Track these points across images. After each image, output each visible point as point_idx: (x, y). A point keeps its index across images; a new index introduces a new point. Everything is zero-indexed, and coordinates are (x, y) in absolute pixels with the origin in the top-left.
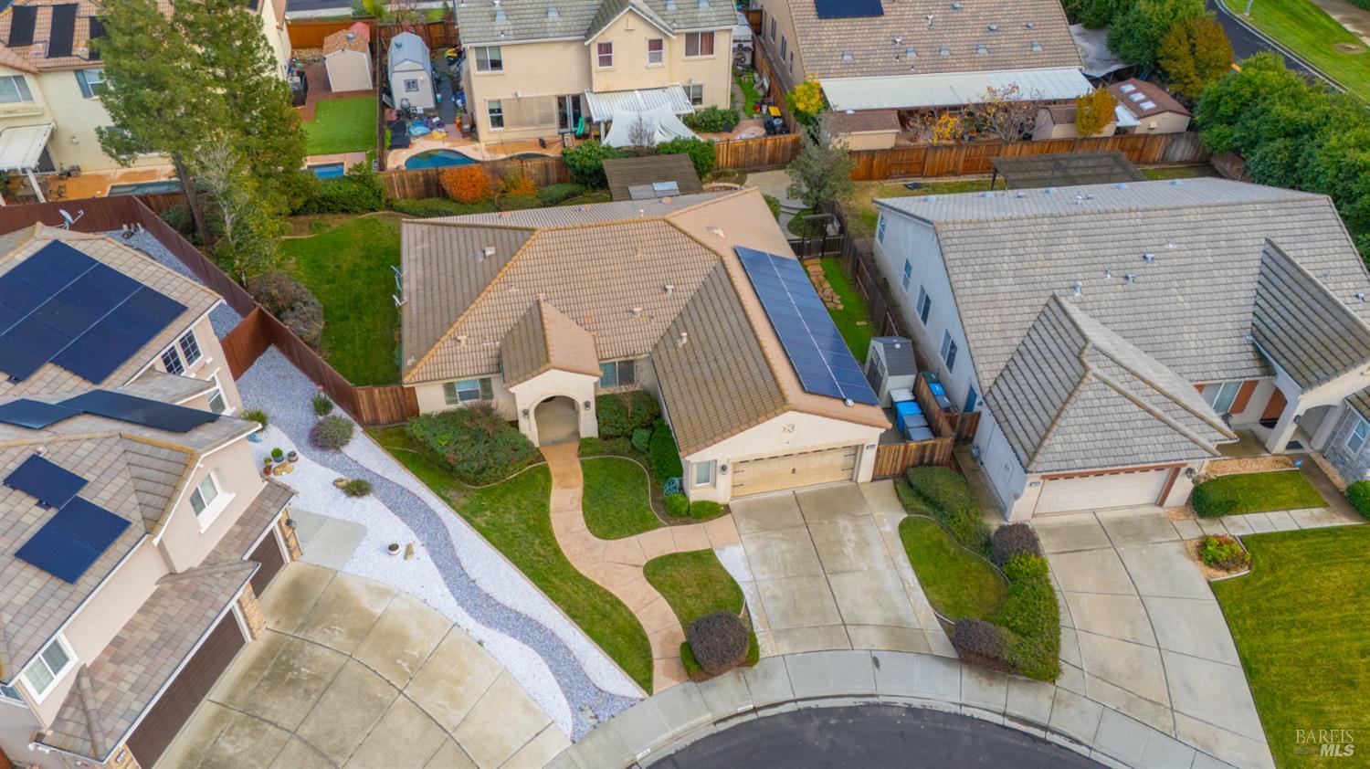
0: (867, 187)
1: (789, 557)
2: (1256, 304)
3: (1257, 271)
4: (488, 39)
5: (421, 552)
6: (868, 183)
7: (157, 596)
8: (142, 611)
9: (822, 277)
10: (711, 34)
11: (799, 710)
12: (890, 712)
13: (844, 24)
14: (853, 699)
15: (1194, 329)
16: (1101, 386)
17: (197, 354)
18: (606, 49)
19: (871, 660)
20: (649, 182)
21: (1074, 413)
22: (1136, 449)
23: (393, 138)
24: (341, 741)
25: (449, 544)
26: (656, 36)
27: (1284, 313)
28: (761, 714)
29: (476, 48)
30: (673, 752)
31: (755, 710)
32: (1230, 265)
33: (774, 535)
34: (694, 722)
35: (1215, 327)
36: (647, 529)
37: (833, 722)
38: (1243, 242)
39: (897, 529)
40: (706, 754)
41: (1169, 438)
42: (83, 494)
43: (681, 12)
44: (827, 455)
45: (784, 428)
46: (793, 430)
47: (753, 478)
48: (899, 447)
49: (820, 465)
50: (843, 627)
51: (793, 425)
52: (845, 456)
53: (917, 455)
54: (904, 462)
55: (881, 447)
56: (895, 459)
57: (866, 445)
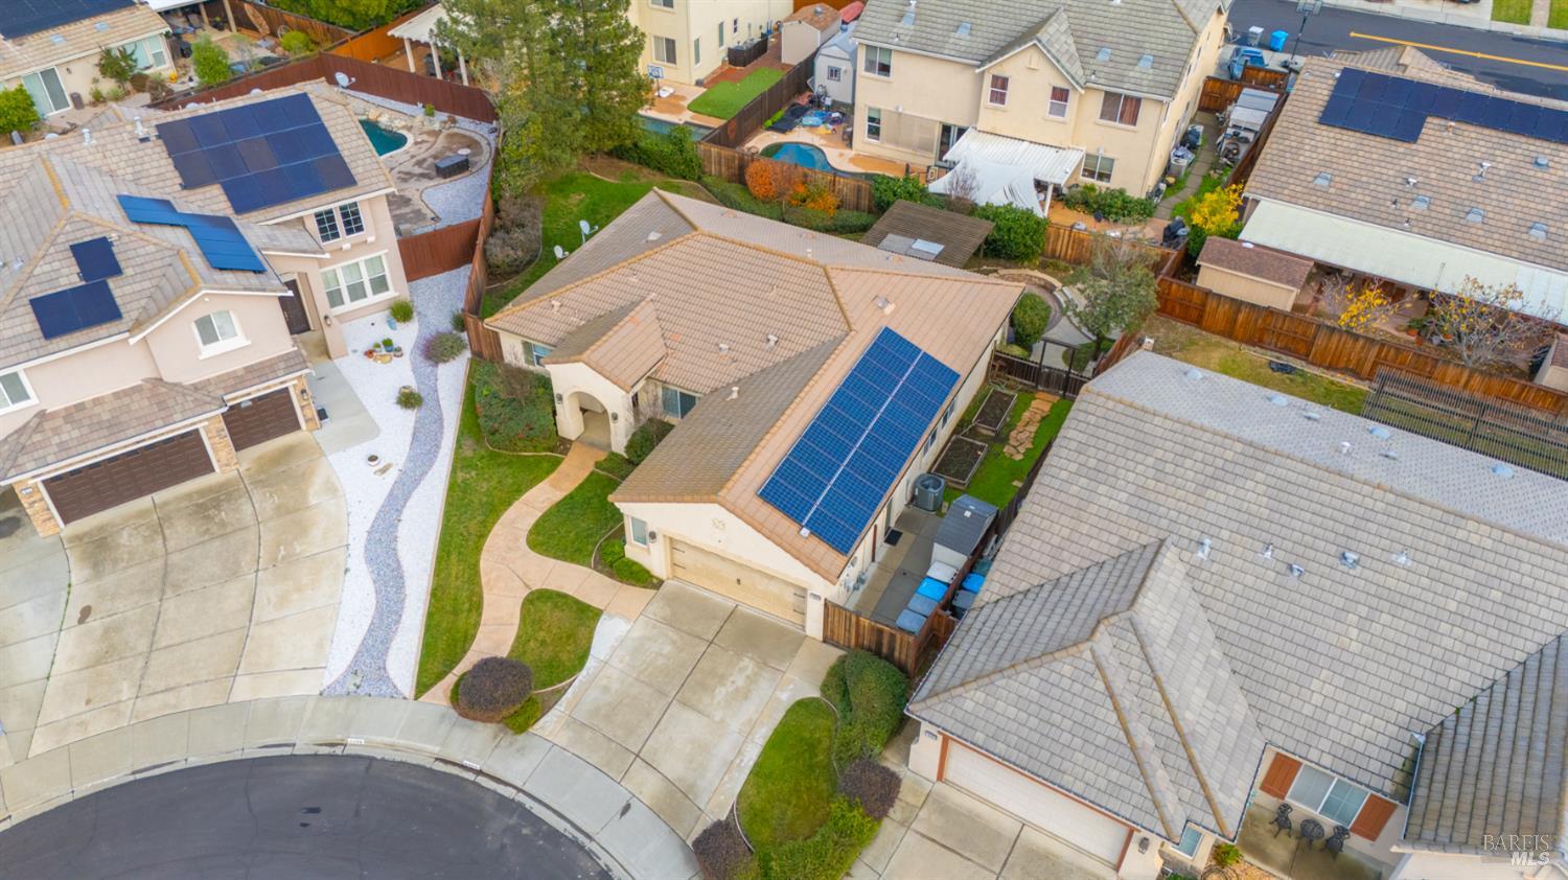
0: (1218, 345)
1: (660, 661)
2: (1474, 700)
3: (1521, 656)
4: (880, 39)
5: (392, 475)
6: (1223, 341)
7: (136, 389)
8: (116, 395)
9: (1038, 417)
10: (1138, 101)
11: (513, 800)
12: (585, 862)
13: (1349, 139)
14: (568, 826)
15: (1339, 681)
16: (1091, 667)
17: (360, 229)
18: (1001, 83)
19: (624, 804)
20: (915, 236)
21: (1026, 682)
22: (1066, 765)
23: (782, 119)
24: (185, 581)
25: (417, 482)
26: (1061, 84)
27: (1493, 731)
28: (482, 780)
29: (868, 46)
30: (379, 757)
31: (480, 773)
32: (1479, 628)
33: (670, 634)
34: (419, 745)
35: (1374, 695)
36: (572, 561)
37: (525, 831)
38: (1533, 609)
39: (792, 702)
40: (399, 777)
41: (1125, 780)
42: (112, 283)
43: (1111, 64)
44: (775, 582)
45: (713, 521)
46: (724, 529)
47: (695, 565)
48: (849, 615)
49: (768, 591)
50: (634, 758)
51: (723, 523)
52: (795, 594)
53: (872, 637)
54: (859, 638)
55: (830, 603)
56: (847, 628)
57: (809, 592)
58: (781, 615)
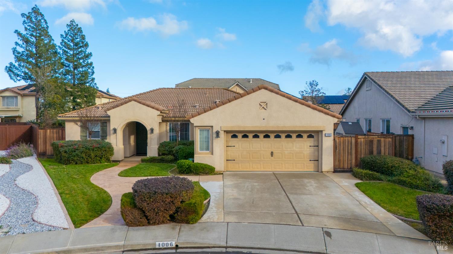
1: (258, 187)
11: (227, 252)
39: (353, 185)
44: (296, 143)
45: (260, 104)
46: (267, 108)
47: (242, 155)
48: (350, 139)
49: (292, 152)
50: (296, 215)
51: (266, 103)
52: (310, 146)
53: (366, 149)
54: (357, 156)
55: (337, 137)
56: (350, 151)
57: (324, 133)
58: (301, 170)
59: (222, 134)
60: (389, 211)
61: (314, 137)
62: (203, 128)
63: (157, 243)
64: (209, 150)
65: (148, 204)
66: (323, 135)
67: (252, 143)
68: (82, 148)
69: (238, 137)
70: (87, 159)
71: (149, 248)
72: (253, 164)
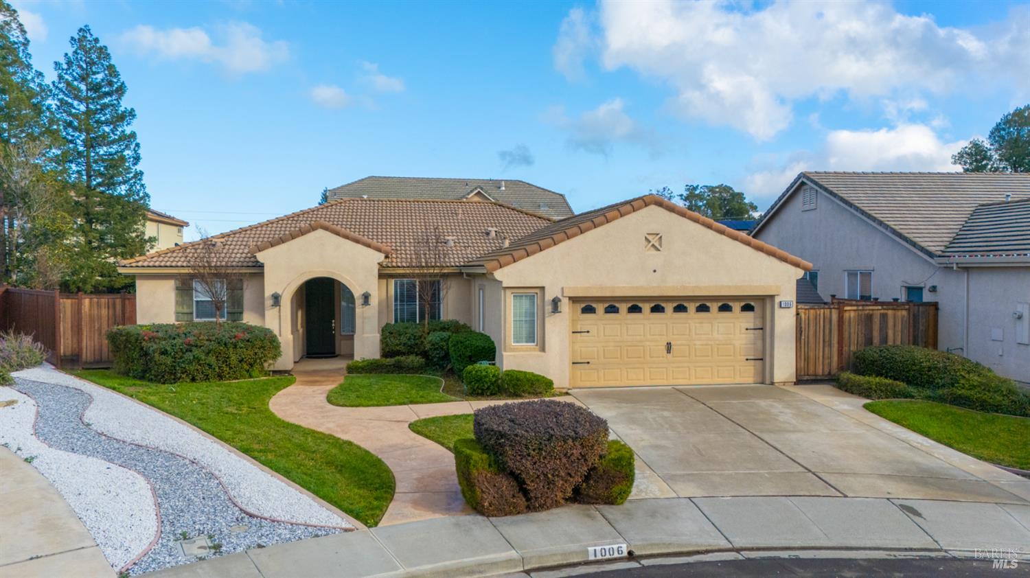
1: (678, 420)
5: (26, 407)
11: (749, 559)
19: (897, 509)
28: (649, 562)
34: (471, 560)
39: (861, 408)
44: (719, 323)
45: (646, 238)
46: (661, 245)
47: (604, 350)
48: (829, 313)
49: (710, 343)
50: (810, 474)
51: (659, 236)
52: (747, 329)
53: (860, 334)
54: (842, 348)
55: (802, 309)
56: (827, 339)
57: (777, 300)
58: (728, 381)
59: (565, 305)
60: (980, 458)
61: (755, 309)
62: (521, 292)
63: (591, 549)
64: (534, 342)
65: (535, 463)
66: (776, 306)
67: (627, 324)
68: (207, 343)
69: (597, 312)
70: (219, 367)
71: (576, 560)
72: (629, 370)
